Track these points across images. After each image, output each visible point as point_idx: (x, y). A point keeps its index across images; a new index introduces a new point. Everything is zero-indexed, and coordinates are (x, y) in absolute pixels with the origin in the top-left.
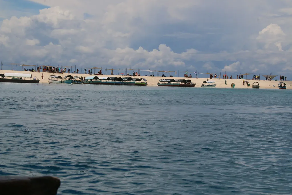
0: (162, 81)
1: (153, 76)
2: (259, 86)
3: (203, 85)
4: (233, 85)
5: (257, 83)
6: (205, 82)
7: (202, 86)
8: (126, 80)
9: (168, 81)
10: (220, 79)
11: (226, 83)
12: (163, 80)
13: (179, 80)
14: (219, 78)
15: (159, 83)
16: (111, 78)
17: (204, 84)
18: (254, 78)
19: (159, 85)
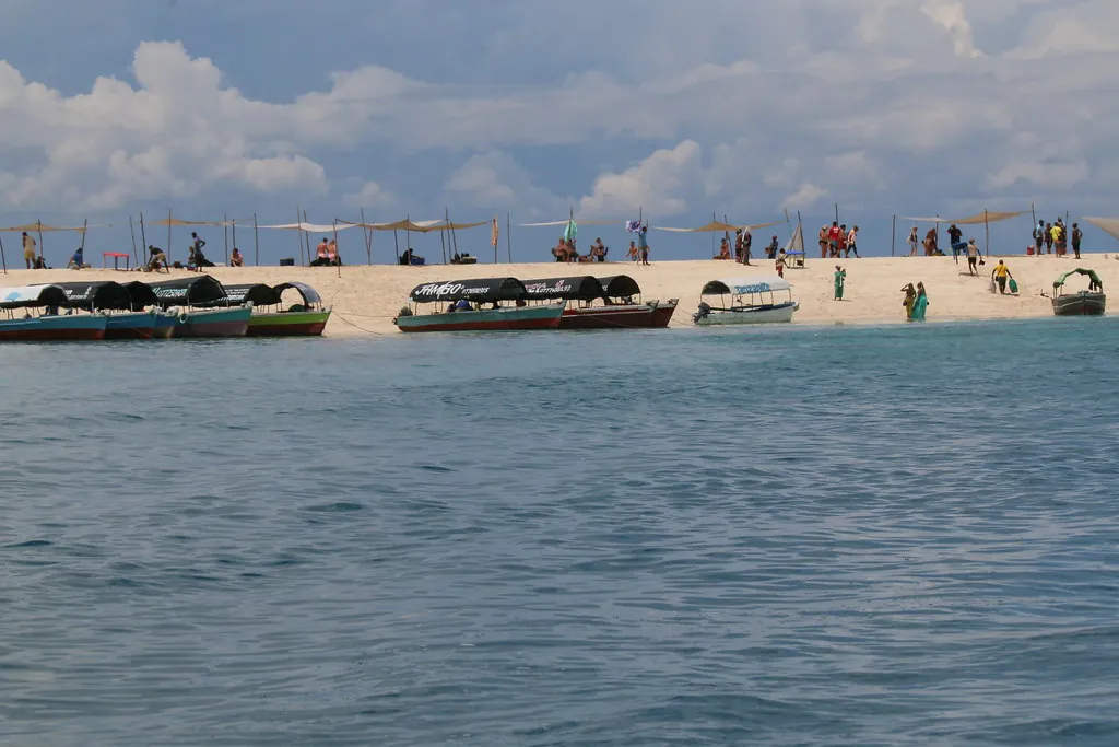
0: (433, 298)
1: (337, 262)
2: (1102, 297)
3: (705, 310)
4: (915, 299)
5: (1087, 279)
6: (717, 288)
7: (697, 319)
8: (180, 302)
9: (477, 291)
10: (807, 262)
11: (839, 292)
12: (440, 291)
13: (552, 283)
14: (804, 255)
15: (406, 313)
16: (68, 292)
17: (714, 300)
18: (1039, 244)
19: (408, 323)
